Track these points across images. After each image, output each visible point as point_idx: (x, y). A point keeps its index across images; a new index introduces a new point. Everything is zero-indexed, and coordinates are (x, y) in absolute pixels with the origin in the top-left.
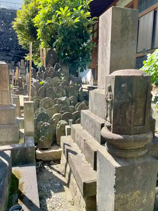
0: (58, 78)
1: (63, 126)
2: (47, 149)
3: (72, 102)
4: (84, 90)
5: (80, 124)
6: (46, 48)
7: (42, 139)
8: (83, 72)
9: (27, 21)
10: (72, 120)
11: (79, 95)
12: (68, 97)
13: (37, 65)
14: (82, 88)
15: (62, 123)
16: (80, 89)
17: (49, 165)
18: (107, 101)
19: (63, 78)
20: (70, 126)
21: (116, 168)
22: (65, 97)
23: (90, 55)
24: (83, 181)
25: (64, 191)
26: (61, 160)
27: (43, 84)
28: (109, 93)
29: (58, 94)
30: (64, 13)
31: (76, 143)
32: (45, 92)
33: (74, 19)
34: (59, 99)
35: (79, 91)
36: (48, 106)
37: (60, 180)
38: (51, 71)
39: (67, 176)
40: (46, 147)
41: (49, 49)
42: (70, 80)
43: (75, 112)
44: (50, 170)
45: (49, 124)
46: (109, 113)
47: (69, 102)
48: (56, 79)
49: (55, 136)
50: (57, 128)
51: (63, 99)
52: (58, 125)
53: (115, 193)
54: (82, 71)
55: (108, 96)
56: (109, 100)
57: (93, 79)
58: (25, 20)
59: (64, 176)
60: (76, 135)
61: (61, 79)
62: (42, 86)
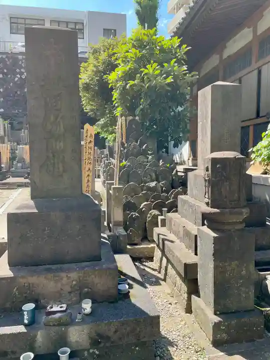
0: (144, 157)
1: (155, 217)
2: (136, 244)
3: (164, 189)
4: (179, 174)
5: (177, 213)
6: (126, 117)
7: (130, 232)
8: (177, 148)
9: (96, 78)
10: (166, 209)
11: (173, 180)
12: (159, 182)
13: (107, 138)
14: (177, 171)
15: (153, 214)
16: (174, 172)
17: (141, 262)
18: (206, 180)
19: (150, 157)
20: (165, 216)
21: (214, 237)
22: (155, 183)
23: (188, 123)
24: (184, 262)
25: (160, 284)
26: (154, 258)
27: (125, 165)
28: (207, 173)
29: (145, 178)
30: (151, 71)
31: (173, 234)
32: (128, 176)
33: (165, 78)
34: (147, 184)
35: (173, 174)
36: (133, 194)
37: (155, 276)
38: (134, 148)
39: (163, 271)
40: (136, 242)
41: (131, 118)
42: (160, 159)
43: (169, 201)
44: (142, 267)
45: (137, 214)
46: (207, 190)
47: (160, 189)
48: (141, 158)
49: (145, 230)
50: (148, 219)
51: (153, 184)
52: (149, 215)
53: (214, 260)
54: (176, 146)
55: (206, 176)
56: (207, 178)
57: (192, 157)
58: (94, 77)
59: (159, 272)
60: (173, 223)
61: (148, 158)
62: (123, 168)
